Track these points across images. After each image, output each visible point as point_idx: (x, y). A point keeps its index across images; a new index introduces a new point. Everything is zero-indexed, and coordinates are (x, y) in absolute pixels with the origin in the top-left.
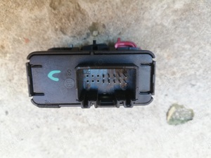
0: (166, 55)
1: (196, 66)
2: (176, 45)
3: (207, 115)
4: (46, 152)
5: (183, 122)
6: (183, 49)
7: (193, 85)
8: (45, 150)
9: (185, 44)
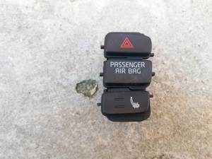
0: (100, 139)
1: (76, 130)
2: (92, 148)
3: (64, 88)
4: (197, 58)
5: (84, 82)
6: (86, 144)
7: (77, 113)
8: (197, 61)
9: (85, 148)
